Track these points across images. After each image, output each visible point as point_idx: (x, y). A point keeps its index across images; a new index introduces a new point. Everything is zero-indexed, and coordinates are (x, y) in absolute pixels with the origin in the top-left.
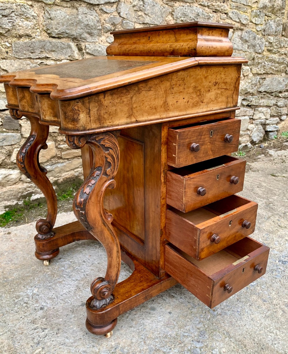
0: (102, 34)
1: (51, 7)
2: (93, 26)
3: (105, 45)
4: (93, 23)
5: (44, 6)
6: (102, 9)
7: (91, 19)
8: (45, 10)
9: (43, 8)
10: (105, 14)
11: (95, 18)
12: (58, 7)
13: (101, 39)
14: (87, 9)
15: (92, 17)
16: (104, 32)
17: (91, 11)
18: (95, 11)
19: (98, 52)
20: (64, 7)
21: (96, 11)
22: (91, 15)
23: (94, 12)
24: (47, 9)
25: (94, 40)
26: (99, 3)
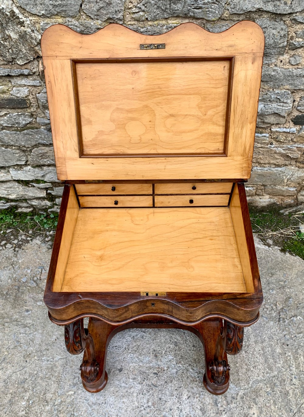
0: (286, 51)
1: (215, 23)
2: (271, 45)
3: (285, 67)
4: (273, 41)
5: (204, 23)
6: (295, 20)
7: (271, 34)
8: (205, 27)
9: (204, 24)
10: (298, 24)
11: (279, 32)
12: (224, 22)
13: (281, 58)
14: (270, 20)
15: (274, 32)
16: (289, 49)
17: (276, 23)
18: (282, 22)
19: (270, 77)
20: (234, 21)
21: (284, 21)
22: (274, 29)
23: (280, 24)
24: (208, 26)
25: (268, 61)
26: (292, 12)
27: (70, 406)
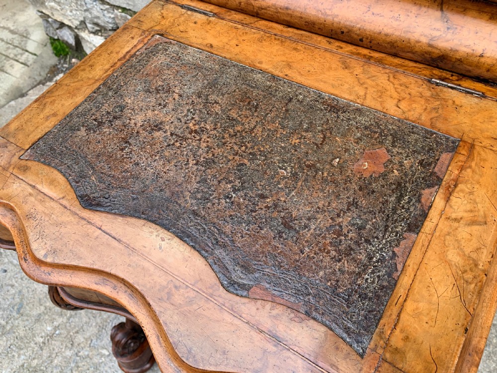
27: (92, 369)
